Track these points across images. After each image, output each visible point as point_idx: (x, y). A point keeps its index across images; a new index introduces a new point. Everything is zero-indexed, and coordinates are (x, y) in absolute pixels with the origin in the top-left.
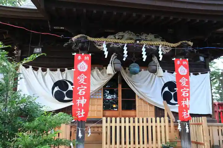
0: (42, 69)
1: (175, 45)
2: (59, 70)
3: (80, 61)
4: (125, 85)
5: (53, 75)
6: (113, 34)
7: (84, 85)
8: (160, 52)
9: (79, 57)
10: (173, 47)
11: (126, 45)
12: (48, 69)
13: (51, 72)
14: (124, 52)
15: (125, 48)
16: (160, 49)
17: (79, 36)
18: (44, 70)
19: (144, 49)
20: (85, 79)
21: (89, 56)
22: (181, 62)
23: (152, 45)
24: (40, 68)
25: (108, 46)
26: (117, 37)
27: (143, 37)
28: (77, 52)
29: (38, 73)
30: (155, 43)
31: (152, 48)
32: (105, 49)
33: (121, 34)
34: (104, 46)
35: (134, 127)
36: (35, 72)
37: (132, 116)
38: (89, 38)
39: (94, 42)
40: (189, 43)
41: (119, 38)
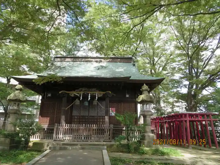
1: (104, 93)
6: (78, 89)
8: (97, 96)
11: (82, 94)
16: (97, 94)
17: (62, 91)
23: (94, 94)
30: (95, 92)
33: (81, 89)
38: (67, 92)
39: (69, 93)
40: (109, 92)
41: (80, 91)
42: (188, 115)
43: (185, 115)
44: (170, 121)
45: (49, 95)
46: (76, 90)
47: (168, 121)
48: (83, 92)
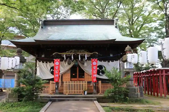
0: (46, 62)
1: (92, 53)
2: (52, 62)
3: (56, 61)
4: (80, 67)
5: (50, 64)
6: (68, 50)
7: (58, 70)
8: (86, 57)
9: (56, 60)
10: (91, 54)
11: (73, 55)
12: (48, 62)
13: (49, 63)
14: (72, 58)
15: (72, 56)
16: (86, 55)
17: (55, 53)
18: (46, 63)
19: (79, 56)
20: (58, 68)
21: (59, 60)
22: (94, 60)
23: (83, 54)
24: (45, 62)
25: (66, 56)
26: (69, 52)
27: (79, 51)
28: (55, 58)
29: (44, 64)
30: (84, 53)
31: (83, 55)
32: (65, 57)
33: (71, 50)
34: (65, 56)
35: (74, 84)
36: (43, 63)
37: (72, 81)
38: (59, 53)
39: (61, 54)
40: (97, 53)
41: (70, 52)
42: (164, 71)
43: (162, 71)
44: (148, 76)
45: (43, 56)
46: (67, 52)
47: (146, 76)
48: (74, 53)
